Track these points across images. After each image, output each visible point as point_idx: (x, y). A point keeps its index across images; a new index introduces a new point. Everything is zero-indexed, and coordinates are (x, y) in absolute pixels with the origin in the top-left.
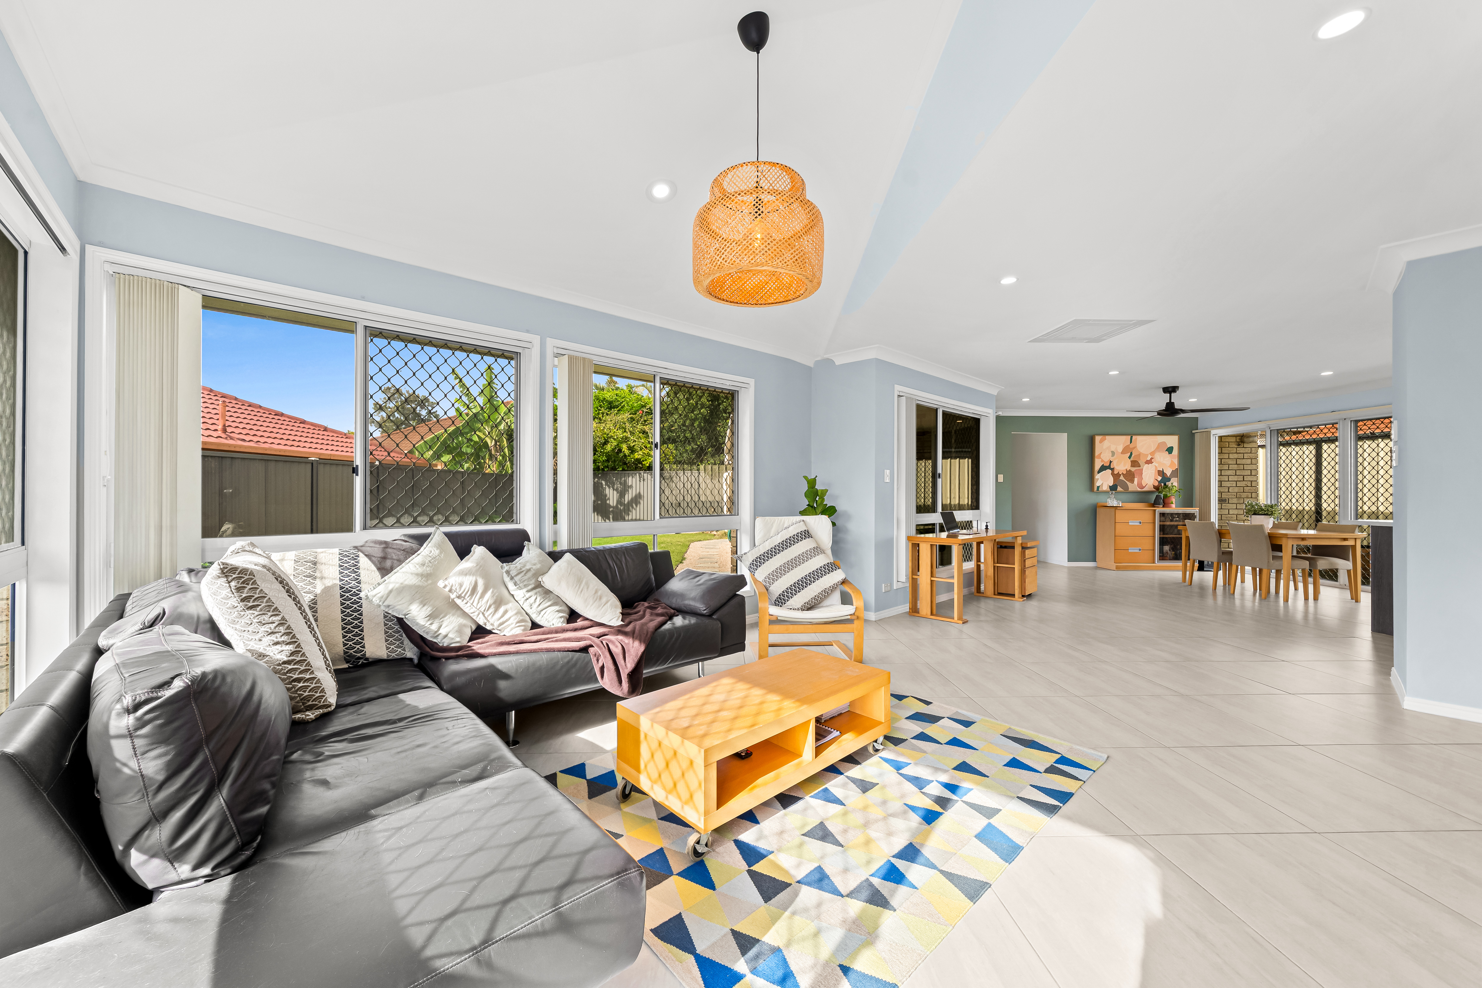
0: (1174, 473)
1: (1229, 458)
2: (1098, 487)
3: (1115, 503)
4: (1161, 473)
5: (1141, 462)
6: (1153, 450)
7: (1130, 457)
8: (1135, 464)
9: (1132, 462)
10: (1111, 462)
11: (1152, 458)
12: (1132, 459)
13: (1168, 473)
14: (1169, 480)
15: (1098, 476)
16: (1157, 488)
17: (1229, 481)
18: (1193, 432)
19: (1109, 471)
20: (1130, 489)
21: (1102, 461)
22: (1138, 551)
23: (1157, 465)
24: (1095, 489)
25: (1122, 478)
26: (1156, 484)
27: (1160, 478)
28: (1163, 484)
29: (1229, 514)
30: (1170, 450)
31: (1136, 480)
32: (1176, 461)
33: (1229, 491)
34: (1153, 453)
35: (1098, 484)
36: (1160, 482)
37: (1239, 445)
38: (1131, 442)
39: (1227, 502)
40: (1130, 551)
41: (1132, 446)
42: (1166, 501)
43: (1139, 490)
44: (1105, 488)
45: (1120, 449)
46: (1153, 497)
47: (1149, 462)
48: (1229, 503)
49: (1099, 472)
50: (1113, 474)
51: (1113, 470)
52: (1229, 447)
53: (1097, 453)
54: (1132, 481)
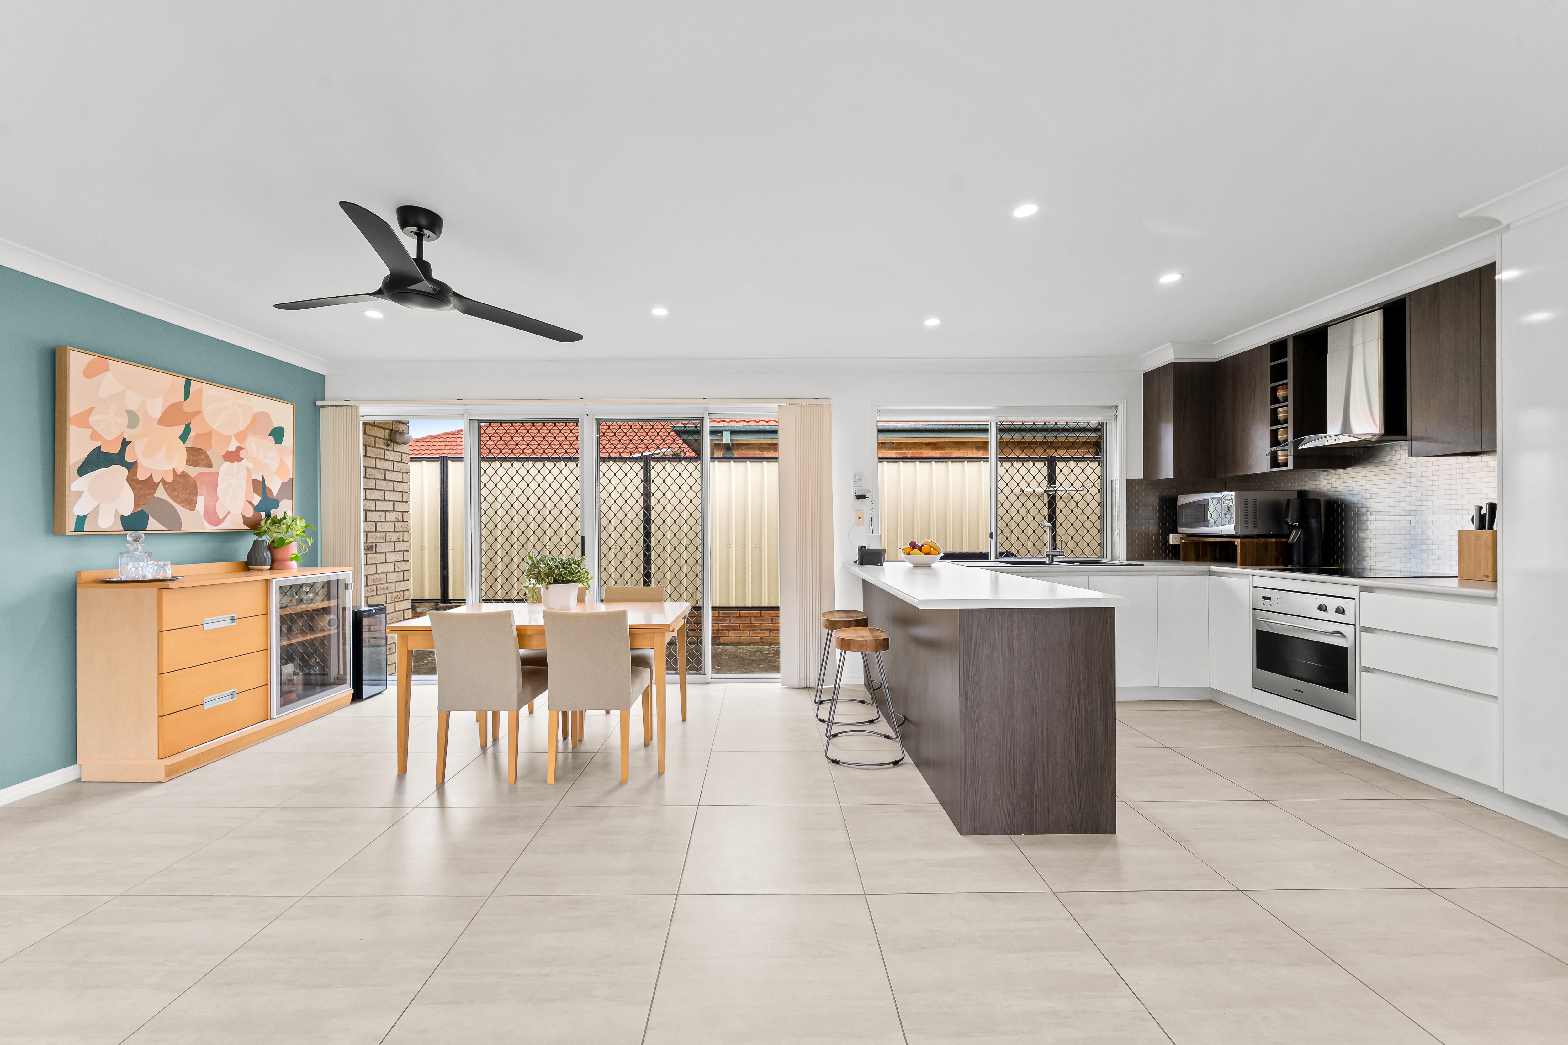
0: (287, 487)
1: (375, 468)
2: (81, 521)
3: (149, 571)
4: (260, 487)
5: (215, 453)
6: (241, 427)
7: (184, 437)
8: (197, 456)
9: (190, 450)
10: (125, 443)
11: (239, 449)
12: (190, 443)
13: (274, 486)
14: (276, 504)
15: (76, 484)
16: (254, 525)
17: (375, 511)
18: (318, 403)
19: (119, 472)
20: (186, 526)
21: (95, 435)
22: (227, 700)
23: (251, 466)
24: (70, 525)
25: (161, 493)
26: (250, 513)
27: (257, 499)
28: (263, 514)
29: (376, 573)
30: (278, 434)
31: (201, 500)
32: (289, 461)
33: (376, 531)
34: (241, 436)
35: (77, 508)
36: (257, 509)
37: (388, 445)
38: (187, 396)
39: (374, 551)
40: (206, 706)
41: (188, 406)
42: (280, 554)
43: (209, 527)
44: (108, 521)
45: (157, 414)
46: (245, 546)
47: (233, 457)
48: (376, 553)
49: (83, 470)
50: (132, 480)
51: (131, 467)
52: (375, 447)
53: (75, 405)
54: (191, 504)
